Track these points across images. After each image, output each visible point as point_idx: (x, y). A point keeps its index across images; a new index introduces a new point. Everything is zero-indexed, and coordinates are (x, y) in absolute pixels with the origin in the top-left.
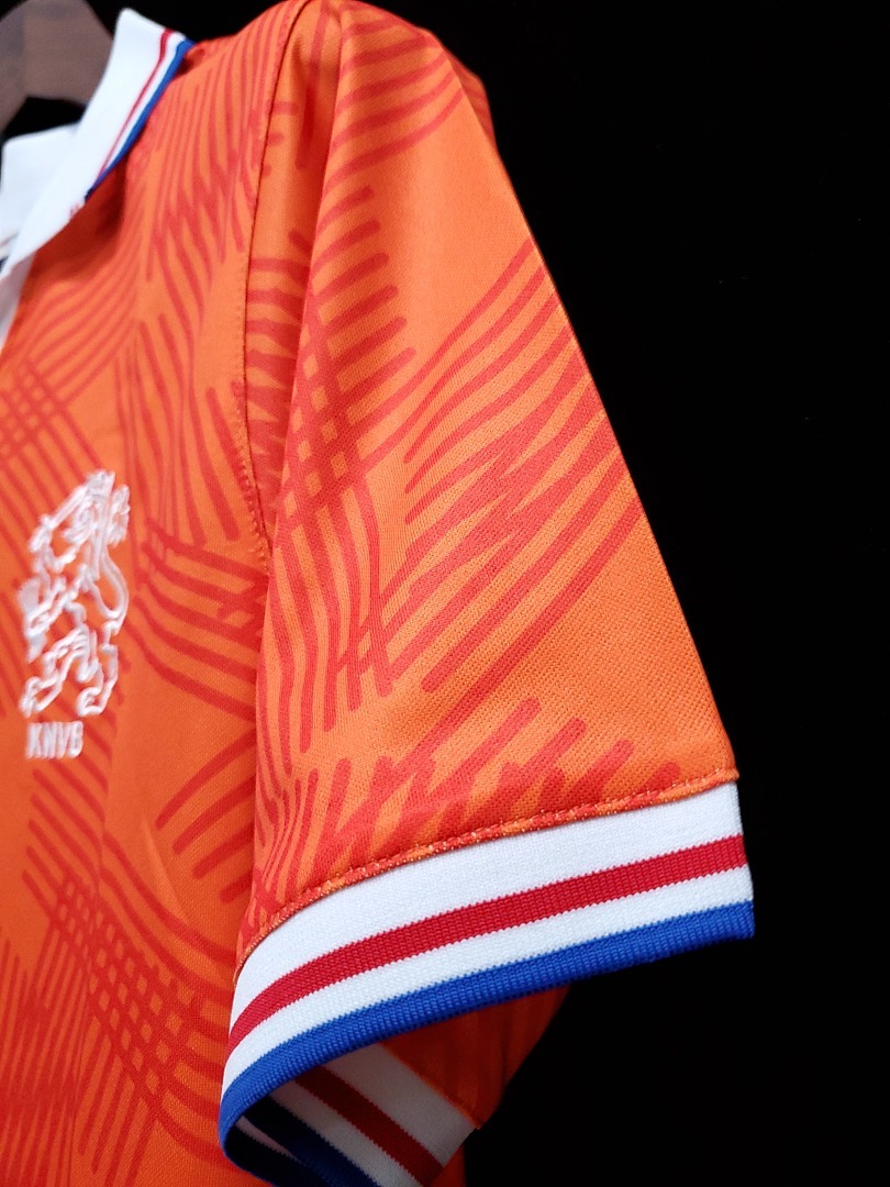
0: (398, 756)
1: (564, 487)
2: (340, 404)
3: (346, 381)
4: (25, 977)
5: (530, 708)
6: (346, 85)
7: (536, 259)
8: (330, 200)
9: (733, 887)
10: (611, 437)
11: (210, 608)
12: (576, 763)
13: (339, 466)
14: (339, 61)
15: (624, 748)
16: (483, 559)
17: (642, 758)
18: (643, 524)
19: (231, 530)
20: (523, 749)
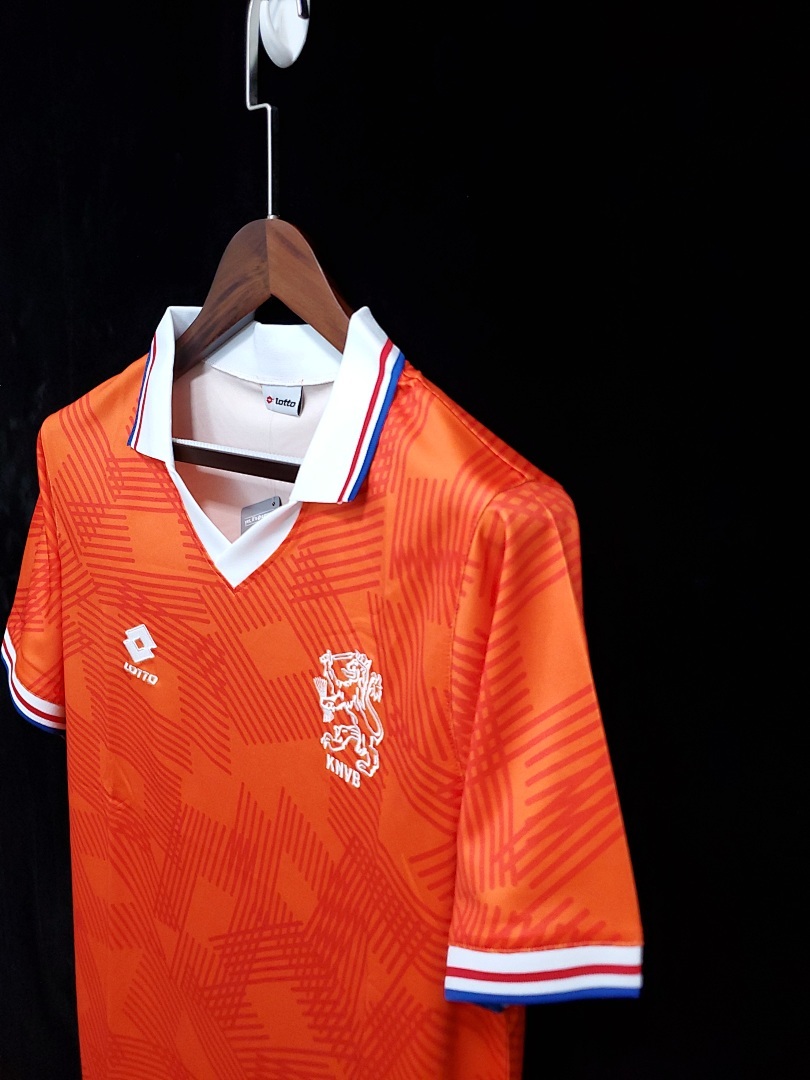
0: (519, 912)
1: (593, 810)
2: (498, 729)
3: (500, 721)
4: (333, 865)
5: (568, 902)
6: (508, 554)
7: (593, 697)
8: (498, 617)
9: (634, 982)
10: (615, 796)
11: (434, 788)
12: (584, 926)
13: (496, 758)
14: (505, 539)
15: (602, 924)
16: (558, 834)
17: (609, 930)
18: (623, 840)
19: (444, 757)
20: (565, 918)
